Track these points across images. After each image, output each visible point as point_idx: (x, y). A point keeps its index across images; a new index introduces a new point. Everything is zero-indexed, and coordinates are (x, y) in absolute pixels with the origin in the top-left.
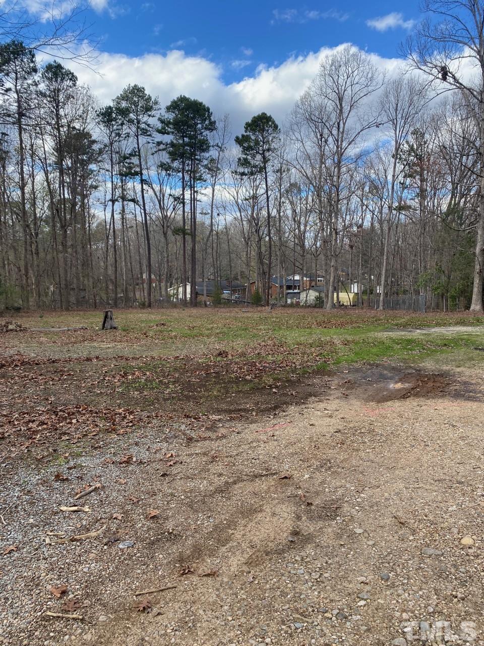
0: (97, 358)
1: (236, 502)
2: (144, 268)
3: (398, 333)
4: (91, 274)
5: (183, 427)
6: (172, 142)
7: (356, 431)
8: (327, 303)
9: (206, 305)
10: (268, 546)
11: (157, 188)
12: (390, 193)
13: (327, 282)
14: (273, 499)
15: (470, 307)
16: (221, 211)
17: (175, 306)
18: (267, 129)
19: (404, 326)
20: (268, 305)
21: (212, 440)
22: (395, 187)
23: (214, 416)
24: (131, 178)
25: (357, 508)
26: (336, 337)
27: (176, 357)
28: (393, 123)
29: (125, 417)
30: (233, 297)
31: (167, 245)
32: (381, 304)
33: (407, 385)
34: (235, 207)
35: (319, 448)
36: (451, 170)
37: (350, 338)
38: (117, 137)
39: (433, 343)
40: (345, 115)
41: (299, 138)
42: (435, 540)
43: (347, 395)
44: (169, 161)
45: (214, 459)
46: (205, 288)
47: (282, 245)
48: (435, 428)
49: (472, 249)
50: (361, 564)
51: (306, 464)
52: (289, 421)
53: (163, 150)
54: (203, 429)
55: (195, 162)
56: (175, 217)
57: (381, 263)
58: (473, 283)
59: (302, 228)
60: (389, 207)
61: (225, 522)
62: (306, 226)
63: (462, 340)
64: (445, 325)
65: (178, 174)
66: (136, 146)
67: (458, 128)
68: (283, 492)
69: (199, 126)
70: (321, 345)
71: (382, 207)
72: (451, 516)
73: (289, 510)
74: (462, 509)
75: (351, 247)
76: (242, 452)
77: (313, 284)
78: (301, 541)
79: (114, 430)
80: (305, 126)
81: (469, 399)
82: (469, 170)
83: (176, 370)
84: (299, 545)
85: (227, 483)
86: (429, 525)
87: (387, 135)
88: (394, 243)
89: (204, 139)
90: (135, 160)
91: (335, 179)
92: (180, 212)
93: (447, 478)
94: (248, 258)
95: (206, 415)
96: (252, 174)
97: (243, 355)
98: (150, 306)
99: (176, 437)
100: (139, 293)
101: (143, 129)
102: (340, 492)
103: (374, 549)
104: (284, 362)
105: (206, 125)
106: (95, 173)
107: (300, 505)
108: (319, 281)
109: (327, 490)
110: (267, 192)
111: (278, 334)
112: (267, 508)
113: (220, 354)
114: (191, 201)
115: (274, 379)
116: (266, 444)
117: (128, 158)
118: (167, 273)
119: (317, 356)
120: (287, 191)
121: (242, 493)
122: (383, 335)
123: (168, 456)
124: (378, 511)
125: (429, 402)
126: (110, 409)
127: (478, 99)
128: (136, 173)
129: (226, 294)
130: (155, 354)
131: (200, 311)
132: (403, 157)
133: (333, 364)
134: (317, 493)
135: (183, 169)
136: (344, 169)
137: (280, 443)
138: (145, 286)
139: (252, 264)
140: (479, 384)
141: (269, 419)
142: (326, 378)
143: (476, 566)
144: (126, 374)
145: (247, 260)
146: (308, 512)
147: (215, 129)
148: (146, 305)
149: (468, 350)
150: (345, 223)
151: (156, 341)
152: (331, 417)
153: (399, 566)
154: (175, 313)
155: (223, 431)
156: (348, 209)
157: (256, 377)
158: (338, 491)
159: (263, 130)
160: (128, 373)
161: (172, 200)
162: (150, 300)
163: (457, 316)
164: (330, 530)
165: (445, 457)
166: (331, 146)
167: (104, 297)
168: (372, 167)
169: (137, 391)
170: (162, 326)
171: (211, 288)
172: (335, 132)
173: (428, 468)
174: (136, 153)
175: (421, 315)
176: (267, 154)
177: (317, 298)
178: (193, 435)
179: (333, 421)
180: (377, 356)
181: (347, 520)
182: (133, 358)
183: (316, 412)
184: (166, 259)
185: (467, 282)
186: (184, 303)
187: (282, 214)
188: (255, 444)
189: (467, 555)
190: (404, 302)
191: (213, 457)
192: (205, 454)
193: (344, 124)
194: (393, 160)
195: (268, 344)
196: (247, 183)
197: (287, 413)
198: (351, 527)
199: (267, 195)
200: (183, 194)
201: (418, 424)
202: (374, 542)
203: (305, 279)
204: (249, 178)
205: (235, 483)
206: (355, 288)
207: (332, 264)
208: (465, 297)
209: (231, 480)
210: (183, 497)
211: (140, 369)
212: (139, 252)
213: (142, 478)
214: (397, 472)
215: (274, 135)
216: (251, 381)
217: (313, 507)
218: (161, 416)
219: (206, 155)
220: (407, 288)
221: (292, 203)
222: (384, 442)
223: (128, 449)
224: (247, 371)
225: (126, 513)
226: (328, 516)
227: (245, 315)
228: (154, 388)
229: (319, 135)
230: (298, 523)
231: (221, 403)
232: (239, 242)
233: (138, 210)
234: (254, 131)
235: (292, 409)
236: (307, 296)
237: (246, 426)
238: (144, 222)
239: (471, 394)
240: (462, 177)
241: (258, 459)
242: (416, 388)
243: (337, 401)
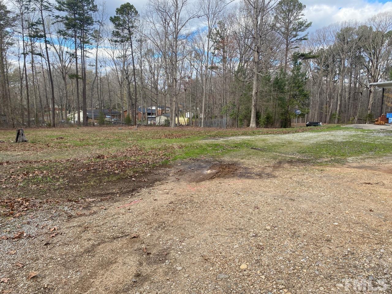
0: (7, 162)
1: (98, 258)
2: (50, 101)
3: (211, 141)
4: (9, 104)
5: (66, 208)
6: (66, 17)
7: (182, 201)
8: (172, 123)
9: (94, 125)
10: (118, 287)
11: (57, 47)
12: (206, 58)
13: (172, 111)
14: (125, 253)
15: (249, 125)
16: (103, 64)
17: (72, 126)
18: (130, 13)
19: (214, 137)
20: (135, 125)
21: (86, 216)
22: (209, 55)
23: (89, 199)
24: (37, 39)
25: (179, 253)
26: (175, 143)
27: (67, 160)
28: (207, 16)
29: (22, 204)
30: (113, 120)
31: (66, 85)
32: (202, 124)
33: (214, 171)
34: (112, 62)
35: (158, 215)
36: (239, 46)
37: (183, 144)
38: (26, 10)
39: (229, 146)
40: (179, 9)
41: (152, 21)
42: (225, 269)
43: (179, 179)
44: (64, 29)
45: (86, 229)
46: (93, 114)
47: (143, 87)
48: (228, 196)
49: (251, 92)
50: (179, 291)
51: (149, 226)
52: (141, 198)
53: (61, 21)
54: (81, 209)
55: (83, 31)
56: (71, 67)
57: (202, 100)
58: (251, 112)
59: (156, 77)
60: (206, 67)
61: (89, 274)
62: (158, 76)
63: (245, 143)
64: (236, 135)
65: (72, 39)
66: (41, 17)
67: (243, 22)
68: (132, 247)
69: (86, 7)
70: (166, 149)
71: (202, 66)
72: (235, 251)
73: (135, 260)
74: (241, 246)
75: (185, 90)
76: (107, 223)
77: (164, 112)
78: (141, 280)
79: (12, 214)
80: (155, 13)
81: (248, 177)
82: (249, 47)
83: (66, 169)
84: (139, 284)
85: (93, 245)
86: (222, 258)
87: (204, 24)
88: (209, 89)
89: (89, 16)
90: (40, 27)
91: (174, 48)
92: (74, 64)
93: (234, 227)
94: (122, 95)
95: (84, 199)
96: (122, 41)
97: (115, 157)
98: (54, 126)
99: (60, 216)
100: (46, 117)
101: (45, 6)
102: (170, 242)
103: (188, 279)
104: (142, 160)
105: (91, 7)
106: (10, 34)
107: (143, 255)
108: (167, 110)
109: (161, 242)
110: (132, 53)
111: (139, 143)
112: (120, 260)
113: (99, 157)
114: (82, 56)
115: (134, 172)
116: (124, 216)
117: (34, 25)
118: (66, 104)
119: (163, 156)
120: (146, 54)
121: (103, 251)
122: (202, 142)
123: (51, 230)
124: (192, 253)
125: (226, 181)
126: (11, 199)
127: (253, 6)
128: (41, 36)
129: (108, 118)
130: (52, 158)
131: (90, 129)
132: (213, 37)
133: (172, 160)
134: (155, 246)
135: (75, 36)
136: (179, 42)
137: (133, 214)
138: (51, 112)
139: (125, 99)
140: (253, 168)
141: (128, 199)
142: (168, 169)
143: (248, 282)
144: (28, 173)
145: (121, 96)
146: (147, 259)
147: (97, 11)
148: (52, 125)
149: (248, 149)
150: (181, 75)
151: (55, 150)
152: (168, 193)
153: (203, 289)
154: (72, 130)
155: (95, 209)
156: (183, 67)
157: (122, 171)
158: (168, 243)
159: (128, 14)
160: (29, 172)
161: (68, 55)
162: (54, 122)
163: (243, 130)
164: (161, 270)
165: (233, 214)
166: (171, 27)
167: (21, 120)
168: (196, 42)
169: (34, 184)
170: (61, 140)
171: (97, 114)
172: (173, 19)
173: (223, 221)
174: (41, 22)
175: (223, 130)
176: (131, 29)
177: (166, 121)
178: (73, 213)
179: (169, 196)
180: (198, 154)
181: (172, 262)
182: (35, 162)
183: (159, 192)
184: (65, 95)
185: (248, 111)
186: (79, 124)
187: (142, 68)
188: (116, 216)
189: (243, 276)
190: (215, 123)
191: (85, 228)
192: (79, 226)
193: (179, 14)
194: (207, 39)
195: (133, 149)
196: (119, 47)
197: (140, 194)
198: (175, 266)
199: (133, 55)
200: (76, 52)
201: (218, 195)
202: (188, 275)
203: (158, 109)
204: (121, 44)
205: (99, 244)
206: (188, 115)
207: (174, 100)
208: (247, 119)
209: (96, 243)
210: (59, 259)
211: (39, 169)
212: (46, 90)
213: (29, 248)
214: (205, 226)
215: (135, 18)
216: (118, 174)
217: (151, 256)
218: (50, 201)
219: (91, 27)
220: (216, 115)
221: (149, 61)
222: (199, 207)
223: (21, 228)
224: (116, 167)
225: (12, 276)
226: (160, 260)
227: (120, 131)
228: (48, 182)
229: (164, 20)
230: (140, 268)
231: (95, 190)
232: (116, 85)
233: (44, 62)
234: (122, 14)
235: (144, 190)
236: (160, 119)
237: (112, 204)
238: (48, 69)
239: (249, 174)
240: (246, 51)
241: (117, 226)
242: (219, 172)
243: (173, 183)
